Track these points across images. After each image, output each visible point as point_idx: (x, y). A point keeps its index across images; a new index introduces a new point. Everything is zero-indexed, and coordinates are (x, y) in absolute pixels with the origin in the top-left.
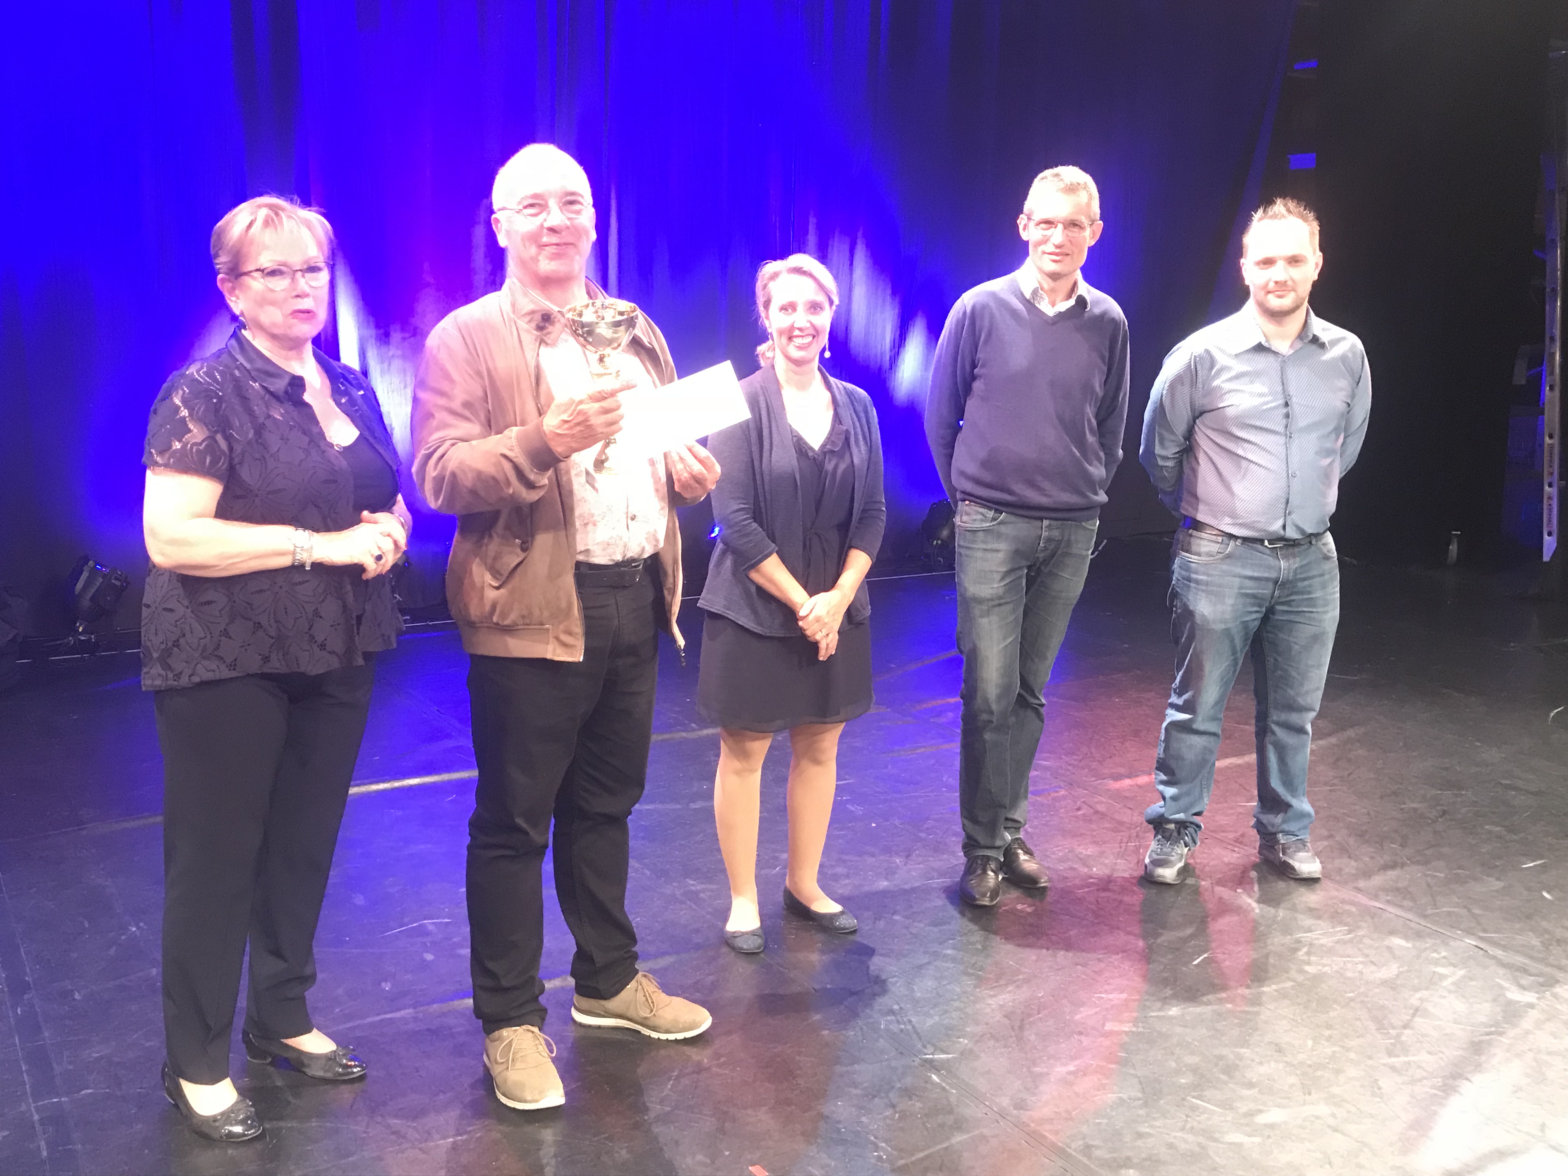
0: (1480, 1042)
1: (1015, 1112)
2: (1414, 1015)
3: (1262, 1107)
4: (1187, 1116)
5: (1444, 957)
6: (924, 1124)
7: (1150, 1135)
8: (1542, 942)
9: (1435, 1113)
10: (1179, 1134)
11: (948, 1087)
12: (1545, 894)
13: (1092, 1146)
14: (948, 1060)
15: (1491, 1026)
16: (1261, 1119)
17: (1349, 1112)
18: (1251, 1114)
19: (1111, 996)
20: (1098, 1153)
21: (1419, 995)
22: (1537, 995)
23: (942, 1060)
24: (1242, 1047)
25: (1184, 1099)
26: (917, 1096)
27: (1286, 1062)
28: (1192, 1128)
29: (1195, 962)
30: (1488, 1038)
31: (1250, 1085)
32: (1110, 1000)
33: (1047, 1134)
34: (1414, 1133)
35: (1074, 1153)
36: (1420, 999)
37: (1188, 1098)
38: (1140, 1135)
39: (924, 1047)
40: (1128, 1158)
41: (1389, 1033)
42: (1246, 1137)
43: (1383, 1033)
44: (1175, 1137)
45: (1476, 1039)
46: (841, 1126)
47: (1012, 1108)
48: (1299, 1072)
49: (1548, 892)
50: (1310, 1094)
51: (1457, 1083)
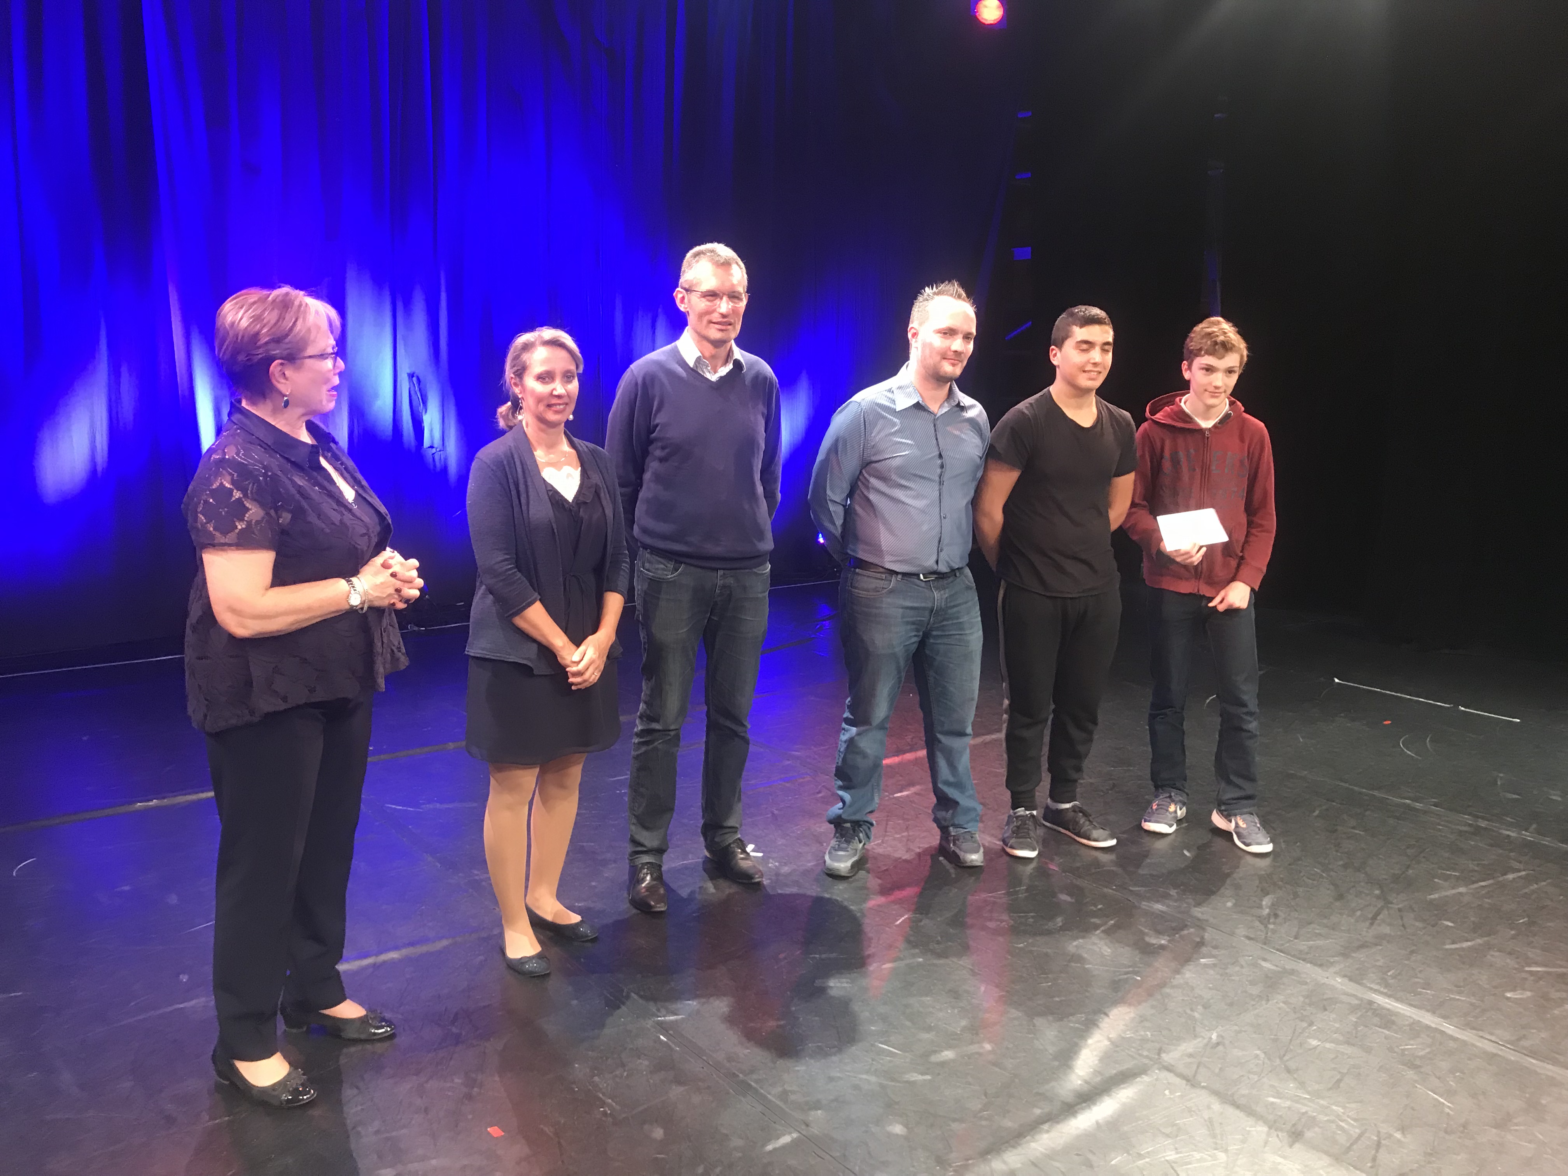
0: (1120, 980)
1: (728, 1065)
2: (1069, 961)
3: (937, 1049)
4: (873, 1060)
5: (1100, 909)
6: (648, 1081)
7: (840, 1078)
8: (1177, 893)
9: (1076, 1045)
10: (864, 1076)
11: (673, 1046)
12: (1186, 852)
13: (791, 1091)
14: (676, 1021)
15: (1130, 967)
16: (934, 1058)
17: (1007, 1048)
18: (927, 1055)
19: (824, 956)
20: (793, 1097)
21: (1075, 943)
22: (1168, 938)
23: (672, 1022)
24: (927, 995)
25: (872, 1045)
26: (645, 1055)
27: (962, 1008)
28: (876, 1070)
29: (898, 922)
30: (1126, 976)
31: (929, 1029)
32: (823, 960)
33: (753, 1084)
34: (1056, 1063)
35: (774, 1100)
36: (1076, 946)
37: (876, 1044)
38: (831, 1079)
39: (658, 1010)
40: (819, 1101)
41: (1048, 977)
42: (920, 1076)
43: (1044, 978)
44: (861, 1079)
45: (1116, 979)
46: (574, 1086)
47: (725, 1061)
48: (970, 1015)
49: (1188, 851)
50: (977, 1034)
51: (1096, 1017)
